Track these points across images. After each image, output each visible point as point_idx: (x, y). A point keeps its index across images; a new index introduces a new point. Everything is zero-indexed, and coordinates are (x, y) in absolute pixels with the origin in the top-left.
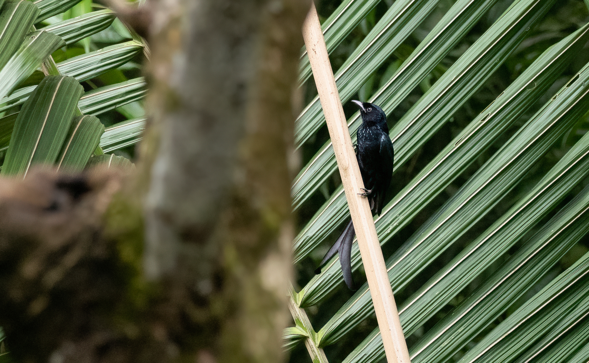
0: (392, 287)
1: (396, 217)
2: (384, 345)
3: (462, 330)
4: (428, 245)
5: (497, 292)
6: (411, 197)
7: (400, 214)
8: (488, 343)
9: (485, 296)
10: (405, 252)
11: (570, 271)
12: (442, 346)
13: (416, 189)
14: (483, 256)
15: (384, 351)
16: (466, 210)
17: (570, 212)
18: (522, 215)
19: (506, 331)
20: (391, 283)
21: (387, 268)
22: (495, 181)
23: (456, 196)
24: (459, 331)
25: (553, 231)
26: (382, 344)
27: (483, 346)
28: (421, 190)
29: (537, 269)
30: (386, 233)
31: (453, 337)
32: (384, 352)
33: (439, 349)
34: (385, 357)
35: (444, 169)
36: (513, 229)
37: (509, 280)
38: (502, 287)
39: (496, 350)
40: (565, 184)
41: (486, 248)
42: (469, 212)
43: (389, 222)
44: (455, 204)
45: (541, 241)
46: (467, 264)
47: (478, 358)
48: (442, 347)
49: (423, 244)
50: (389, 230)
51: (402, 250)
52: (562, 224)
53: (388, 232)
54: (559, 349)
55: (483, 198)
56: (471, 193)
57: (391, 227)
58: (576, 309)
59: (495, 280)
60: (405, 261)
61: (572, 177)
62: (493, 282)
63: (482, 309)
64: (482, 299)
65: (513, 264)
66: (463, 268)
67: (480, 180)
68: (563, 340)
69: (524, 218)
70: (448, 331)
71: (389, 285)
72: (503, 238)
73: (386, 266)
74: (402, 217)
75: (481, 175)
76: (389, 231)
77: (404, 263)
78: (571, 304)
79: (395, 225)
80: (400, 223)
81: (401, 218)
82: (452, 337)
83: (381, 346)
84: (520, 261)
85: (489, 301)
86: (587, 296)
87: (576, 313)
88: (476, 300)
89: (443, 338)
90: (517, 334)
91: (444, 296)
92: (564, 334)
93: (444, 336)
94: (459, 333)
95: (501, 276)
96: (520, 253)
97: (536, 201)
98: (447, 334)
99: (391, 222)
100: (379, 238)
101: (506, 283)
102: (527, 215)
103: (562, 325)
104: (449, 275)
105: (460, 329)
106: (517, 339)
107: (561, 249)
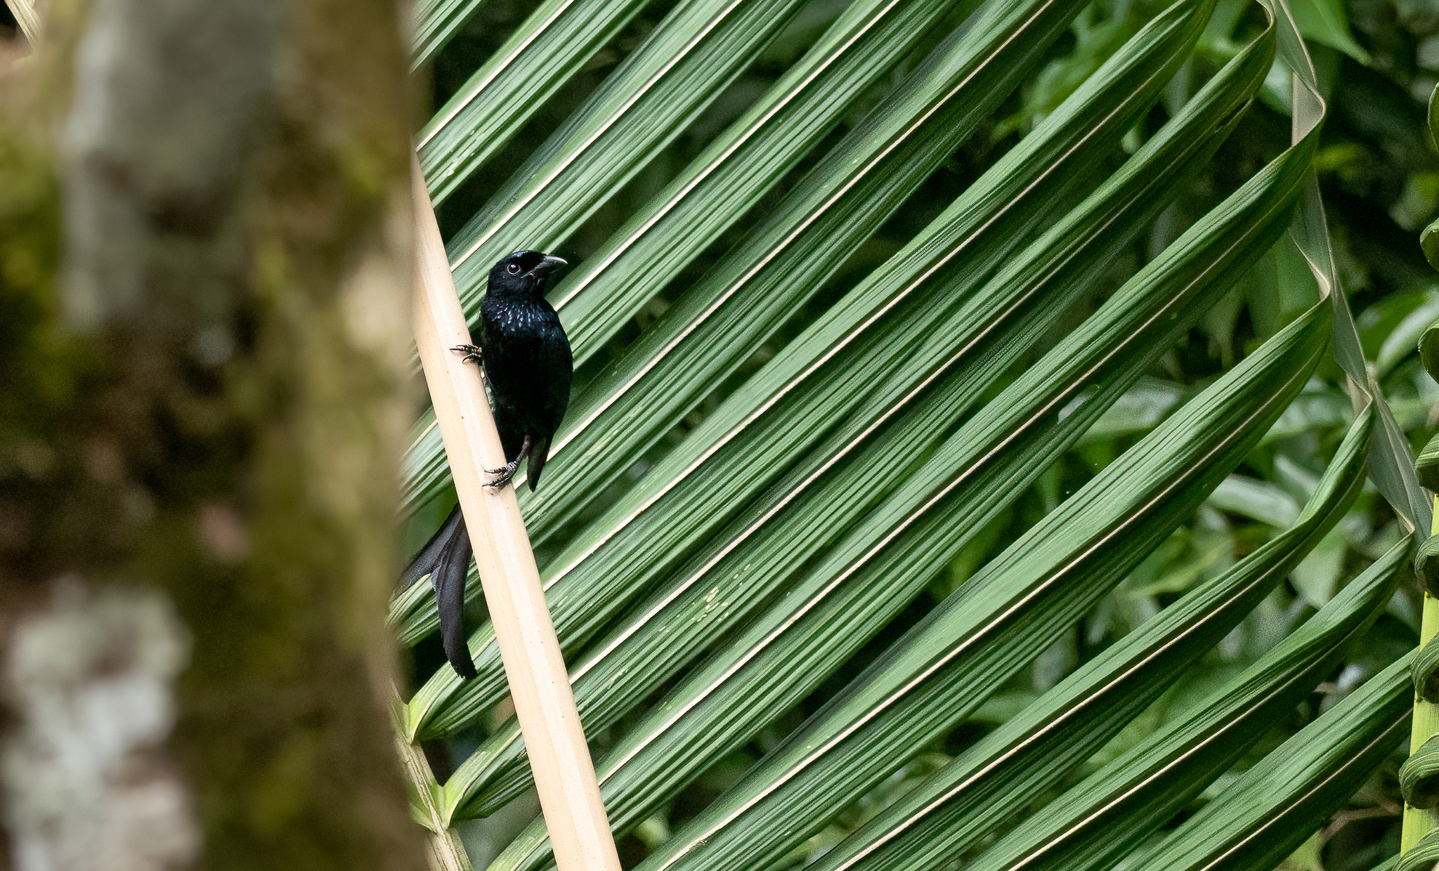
0: (463, 308)
1: (469, 137)
2: (448, 452)
3: (637, 412)
4: (548, 204)
5: (722, 316)
6: (501, 86)
7: (477, 129)
8: (701, 444)
9: (693, 327)
10: (491, 222)
11: (900, 259)
12: (591, 453)
13: (514, 66)
14: (685, 227)
15: (449, 468)
16: (642, 113)
17: (899, 112)
18: (780, 124)
19: (747, 412)
20: (461, 299)
21: (451, 262)
22: (711, 42)
23: (616, 81)
24: (632, 414)
25: (856, 162)
26: (444, 450)
27: (691, 453)
28: (528, 68)
29: (818, 258)
30: (445, 176)
31: (616, 432)
32: (448, 471)
33: (581, 462)
34: (452, 484)
35: (584, 14)
36: (755, 163)
37: (750, 288)
38: (736, 302)
39: (718, 466)
40: (883, 43)
41: (693, 209)
42: (647, 120)
43: (450, 149)
44: (612, 100)
45: (827, 188)
46: (647, 249)
47: (681, 483)
48: (590, 458)
49: (536, 202)
50: (450, 168)
51: (485, 216)
52: (877, 143)
53: (449, 175)
54: (874, 459)
55: (682, 83)
56: (653, 73)
57: (456, 162)
58: (918, 354)
59: (719, 286)
60: (493, 247)
61: (901, 27)
62: (712, 291)
63: (689, 358)
64: (685, 334)
65: (755, 250)
66: (636, 258)
67: (672, 40)
68: (890, 431)
69: (782, 132)
70: (603, 417)
71: (457, 304)
72: (734, 182)
73: (448, 255)
74: (483, 135)
75: (676, 26)
76: (450, 172)
77: (487, 253)
78: (902, 344)
79: (466, 155)
80: (478, 152)
81: (481, 137)
82: (614, 431)
83: (441, 456)
84: (780, 236)
85: (699, 344)
86: (943, 323)
87: (915, 367)
88: (672, 336)
89: (592, 432)
90: (775, 420)
91: (592, 329)
92: (892, 416)
93: (594, 430)
94: (630, 420)
95: (730, 278)
96: (776, 220)
97: (811, 91)
98: (603, 421)
99: (456, 149)
100: (429, 188)
101: (743, 295)
102: (790, 125)
103: (884, 395)
104: (605, 276)
105: (632, 411)
106: (773, 433)
107: (877, 206)
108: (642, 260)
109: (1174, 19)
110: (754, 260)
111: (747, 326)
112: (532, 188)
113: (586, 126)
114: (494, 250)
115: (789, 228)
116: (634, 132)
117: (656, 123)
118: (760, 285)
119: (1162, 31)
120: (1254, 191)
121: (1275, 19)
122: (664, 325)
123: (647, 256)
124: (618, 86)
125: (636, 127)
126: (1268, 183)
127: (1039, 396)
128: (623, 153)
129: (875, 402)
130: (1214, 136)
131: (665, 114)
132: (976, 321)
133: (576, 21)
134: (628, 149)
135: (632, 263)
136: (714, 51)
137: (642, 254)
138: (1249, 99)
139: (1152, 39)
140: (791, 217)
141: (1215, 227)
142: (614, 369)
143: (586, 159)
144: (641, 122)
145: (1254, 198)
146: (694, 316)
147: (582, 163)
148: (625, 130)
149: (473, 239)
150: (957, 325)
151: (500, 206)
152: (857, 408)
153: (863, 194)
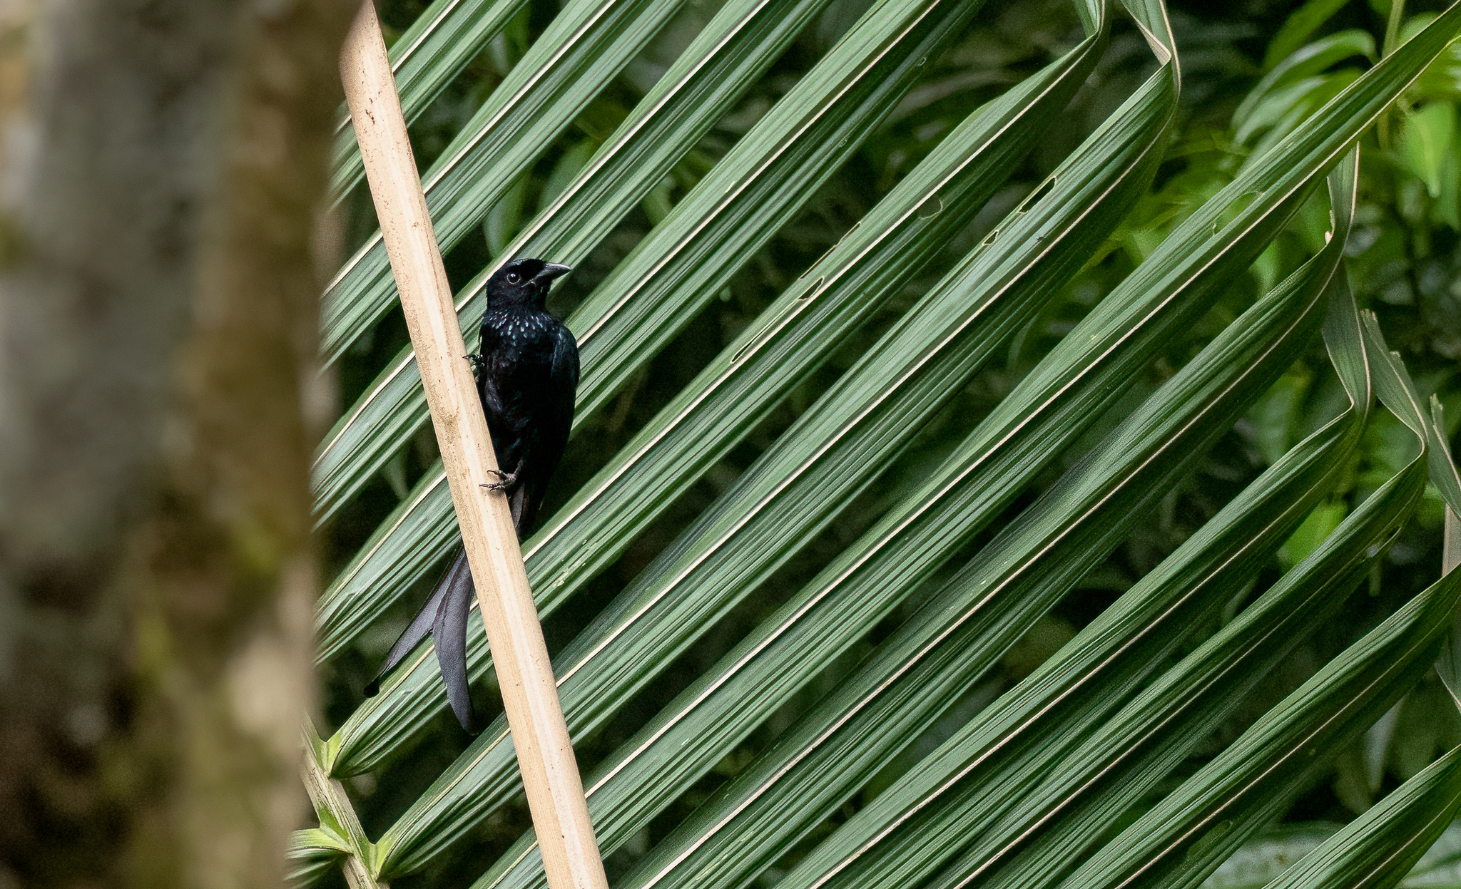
0: (567, 726)
1: (581, 546)
2: (548, 875)
3: (748, 837)
4: (662, 618)
5: (840, 738)
6: (613, 498)
7: (589, 538)
8: (815, 870)
9: (810, 749)
10: (603, 636)
11: (1031, 683)
12: (698, 877)
13: (628, 476)
14: (803, 646)
16: (759, 530)
17: (1029, 534)
18: (909, 540)
19: (860, 842)
20: (566, 715)
21: (556, 678)
22: (836, 455)
23: (735, 492)
24: (743, 839)
25: (985, 583)
26: (544, 873)
27: (803, 880)
28: (644, 477)
30: (554, 586)
31: (725, 858)
35: (705, 421)
36: (883, 578)
37: (872, 709)
38: (853, 727)
40: (1018, 459)
41: (813, 628)
42: (767, 534)
43: (561, 559)
45: (953, 609)
48: (698, 882)
49: (651, 614)
50: (561, 579)
51: (596, 629)
52: (1007, 565)
53: (559, 585)
55: (803, 497)
57: (567, 572)
58: (1044, 784)
60: (604, 660)
61: (1035, 444)
62: (833, 711)
63: (806, 780)
64: (801, 757)
65: (880, 668)
66: (752, 676)
67: (795, 452)
69: (908, 550)
70: (722, 833)
71: (562, 721)
72: (855, 602)
73: (554, 670)
74: (595, 545)
75: (801, 436)
76: (561, 582)
77: (599, 665)
79: (577, 565)
80: (590, 562)
81: (593, 548)
82: (724, 855)
83: (541, 879)
84: (901, 660)
85: (820, 763)
86: (1071, 752)
87: (1043, 795)
88: (786, 760)
89: (699, 858)
90: (890, 849)
91: (703, 749)
92: (1013, 848)
93: (702, 855)
94: (741, 845)
95: (851, 699)
96: (899, 641)
97: (942, 506)
98: (711, 848)
99: (567, 559)
100: (536, 600)
101: (864, 717)
102: (917, 542)
103: (1009, 824)
104: (716, 697)
105: (743, 835)
106: (890, 861)
107: (1005, 629)
108: (754, 683)
109: (1323, 443)
110: (875, 682)
111: (866, 750)
112: (646, 601)
113: (705, 537)
114: (604, 664)
115: (910, 651)
117: (775, 538)
118: (880, 709)
119: (1307, 456)
120: (1399, 625)
121: (1427, 448)
122: (778, 748)
123: (763, 674)
124: (737, 498)
126: (1415, 615)
127: (1172, 827)
128: (743, 565)
130: (1361, 565)
131: (787, 527)
132: (1106, 751)
133: (695, 430)
134: (748, 562)
135: (746, 682)
136: (838, 465)
137: (757, 672)
138: (1399, 528)
139: (1295, 465)
140: (916, 638)
141: (1361, 658)
142: (726, 792)
143: (702, 573)
145: (1399, 631)
146: (812, 738)
147: (699, 575)
150: (1084, 756)
151: (612, 618)
152: (970, 847)
153: (989, 619)
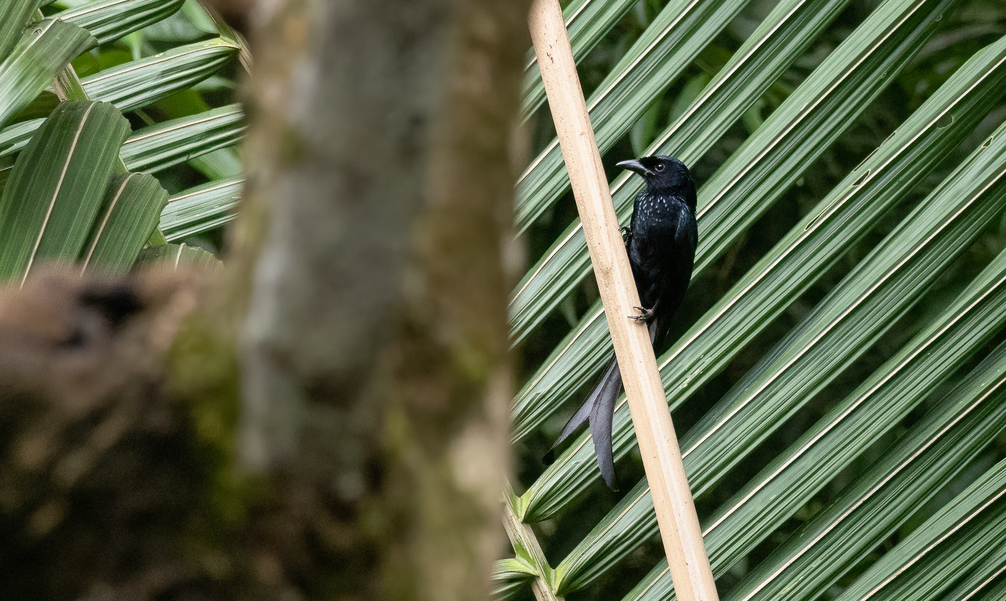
0: (690, 486)
1: (699, 359)
2: (676, 590)
3: (818, 563)
5: (881, 495)
7: (705, 354)
9: (860, 503)
12: (782, 593)
14: (850, 435)
18: (929, 356)
19: (897, 567)
20: (689, 478)
21: (682, 452)
24: (814, 565)
25: (984, 385)
26: (673, 589)
28: (743, 311)
29: (955, 454)
30: (681, 387)
31: (802, 577)
35: (786, 271)
36: (912, 382)
37: (905, 474)
38: (892, 485)
41: (863, 417)
42: (830, 351)
43: (685, 368)
45: (962, 403)
46: (827, 445)
48: (782, 596)
49: (747, 408)
50: (685, 382)
51: (710, 419)
52: (1000, 372)
53: (684, 387)
55: (856, 324)
56: (836, 316)
57: (689, 378)
59: (879, 474)
60: (716, 440)
62: (875, 477)
63: (856, 525)
64: (854, 507)
65: (910, 445)
67: (850, 293)
69: (931, 361)
70: (793, 567)
71: (686, 482)
73: (680, 447)
74: (709, 358)
76: (685, 385)
77: (712, 443)
79: (696, 373)
80: (706, 371)
81: (708, 361)
82: (800, 577)
83: (671, 593)
84: (925, 439)
85: (868, 512)
88: (844, 510)
89: (783, 578)
90: (917, 572)
93: (785, 576)
94: (812, 569)
95: (888, 468)
96: (924, 425)
97: (952, 332)
98: (791, 571)
99: (690, 369)
100: (668, 397)
101: (899, 480)
102: (936, 356)
103: (999, 556)
104: (795, 465)
105: (814, 562)
106: (919, 580)
107: (998, 417)
108: (823, 453)
110: (906, 455)
111: (900, 503)
112: (745, 398)
113: (787, 353)
114: (716, 443)
115: (932, 433)
116: (818, 361)
118: (910, 474)
122: (839, 501)
125: (822, 355)
128: (814, 373)
129: (993, 561)
131: (844, 346)
133: (779, 278)
134: (817, 370)
135: (816, 455)
136: (880, 302)
137: (823, 448)
140: (936, 424)
142: (802, 532)
143: (785, 378)
144: (824, 354)
146: (862, 494)
147: (782, 380)
148: (815, 357)
149: (699, 435)
151: (721, 411)
152: (980, 565)
153: (987, 410)
